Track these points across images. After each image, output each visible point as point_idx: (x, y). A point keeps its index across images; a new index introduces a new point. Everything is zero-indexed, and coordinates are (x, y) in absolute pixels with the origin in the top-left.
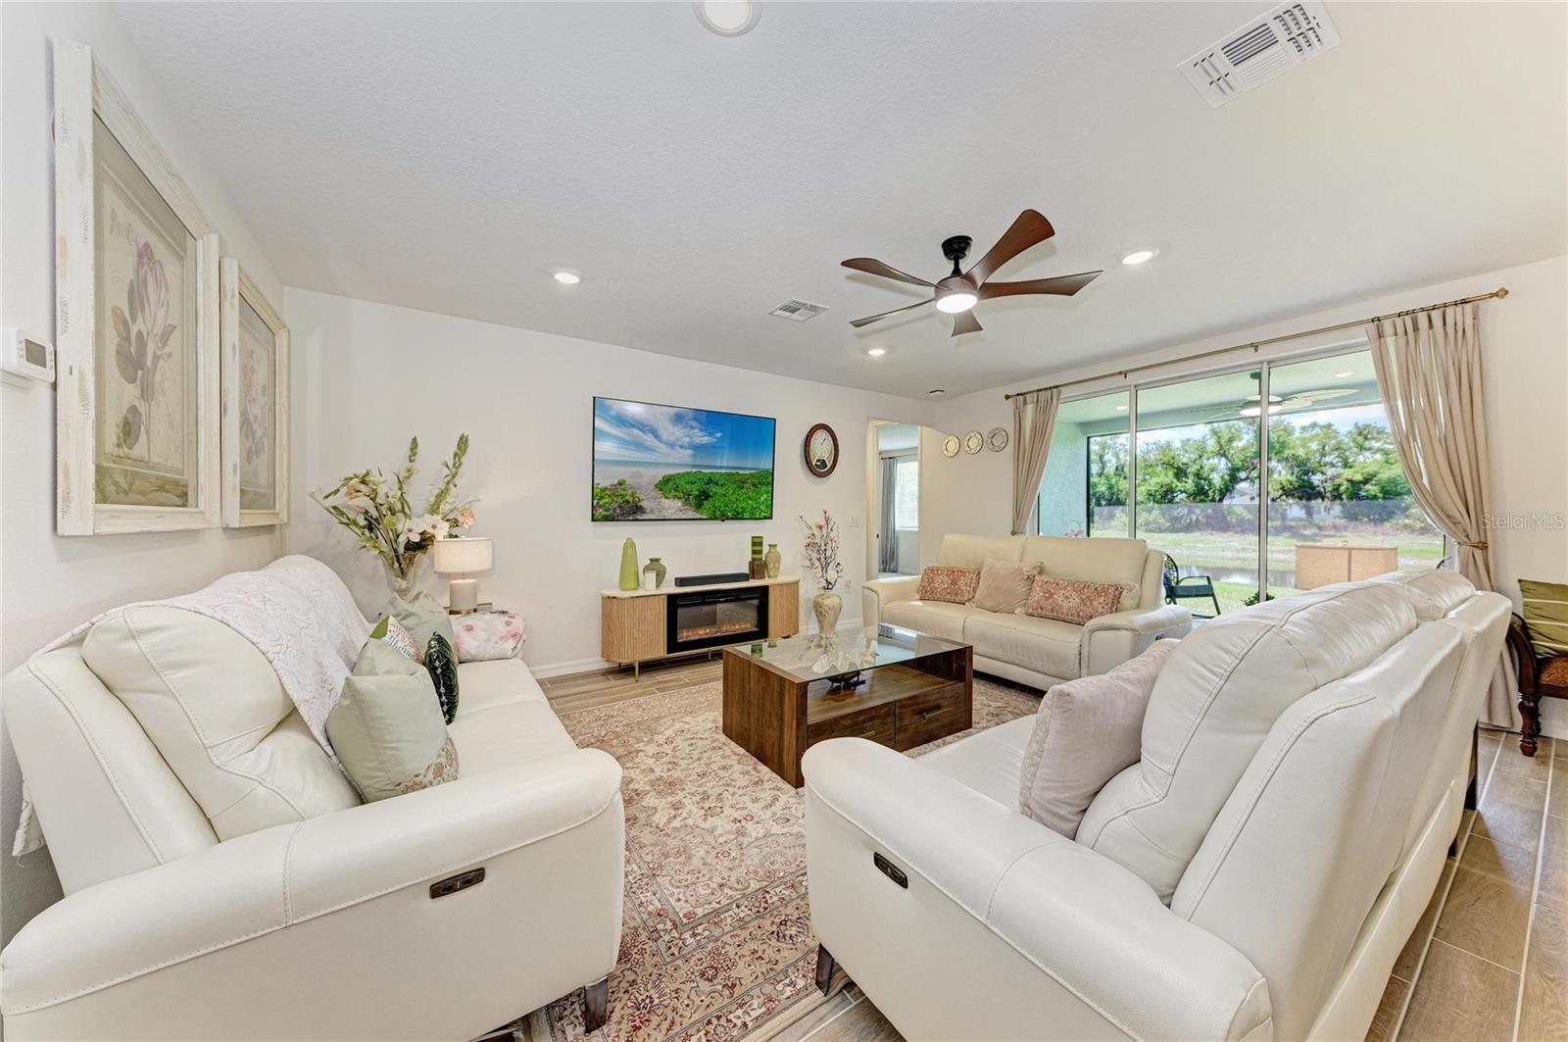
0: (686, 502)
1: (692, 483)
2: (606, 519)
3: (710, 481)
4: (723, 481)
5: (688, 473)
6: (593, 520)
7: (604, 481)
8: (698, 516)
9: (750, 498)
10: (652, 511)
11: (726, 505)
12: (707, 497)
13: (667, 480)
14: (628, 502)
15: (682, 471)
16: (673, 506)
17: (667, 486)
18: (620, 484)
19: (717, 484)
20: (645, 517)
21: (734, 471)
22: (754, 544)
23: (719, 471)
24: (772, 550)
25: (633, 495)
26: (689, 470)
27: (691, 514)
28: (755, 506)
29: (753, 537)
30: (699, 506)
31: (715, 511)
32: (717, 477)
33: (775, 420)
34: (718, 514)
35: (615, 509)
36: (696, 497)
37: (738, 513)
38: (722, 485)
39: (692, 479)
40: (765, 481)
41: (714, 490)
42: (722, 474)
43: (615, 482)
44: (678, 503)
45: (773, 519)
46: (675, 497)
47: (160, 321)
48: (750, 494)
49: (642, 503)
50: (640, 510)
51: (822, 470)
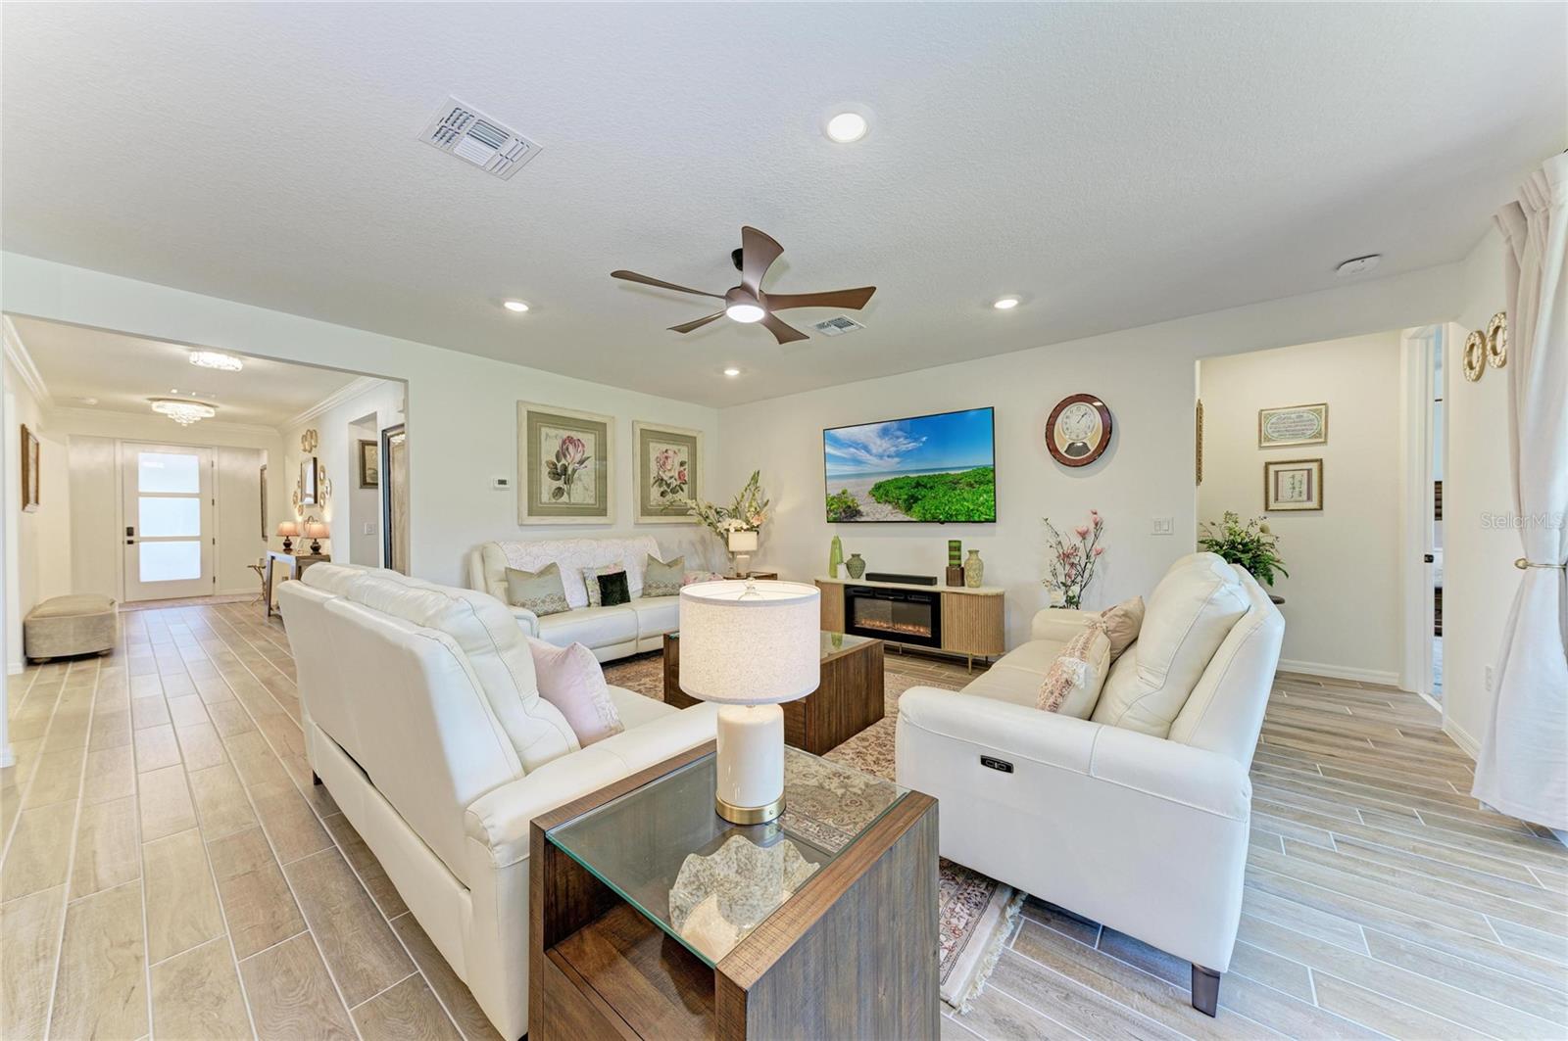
0: (897, 506)
1: (901, 488)
2: (835, 521)
3: (918, 485)
4: (932, 484)
5: (896, 479)
6: (827, 521)
7: (833, 493)
8: (909, 518)
9: (964, 499)
10: (868, 515)
11: (937, 508)
12: (917, 500)
13: (878, 487)
14: (849, 507)
15: (890, 478)
16: (886, 511)
17: (881, 492)
18: (844, 493)
19: (925, 487)
20: (863, 519)
21: (944, 473)
22: (951, 549)
23: (927, 474)
24: (974, 557)
25: (853, 501)
26: (897, 477)
27: (901, 517)
28: (971, 507)
29: (950, 542)
30: (908, 509)
31: (924, 514)
32: (925, 480)
33: (994, 408)
34: (928, 516)
35: (840, 513)
36: (905, 501)
37: (951, 516)
38: (931, 488)
39: (900, 484)
40: (985, 478)
41: (923, 493)
42: (930, 477)
43: (840, 491)
44: (890, 507)
45: (994, 521)
46: (886, 501)
47: (578, 457)
48: (965, 495)
49: (860, 508)
50: (858, 513)
51: (1077, 458)
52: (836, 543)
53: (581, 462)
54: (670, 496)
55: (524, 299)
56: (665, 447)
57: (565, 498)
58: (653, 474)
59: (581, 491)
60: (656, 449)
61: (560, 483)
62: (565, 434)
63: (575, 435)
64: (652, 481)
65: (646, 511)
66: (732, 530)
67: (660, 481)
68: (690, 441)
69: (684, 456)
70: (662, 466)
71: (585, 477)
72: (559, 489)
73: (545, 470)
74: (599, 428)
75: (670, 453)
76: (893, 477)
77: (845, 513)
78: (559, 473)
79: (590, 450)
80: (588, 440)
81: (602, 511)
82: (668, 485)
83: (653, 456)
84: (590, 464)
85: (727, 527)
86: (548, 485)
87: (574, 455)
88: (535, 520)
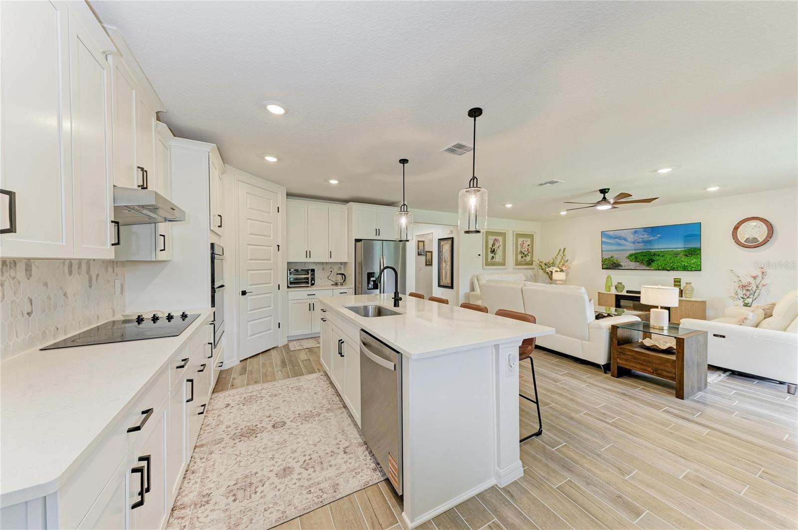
0: (642, 263)
1: (644, 256)
2: (607, 268)
3: (655, 255)
4: (663, 254)
5: (642, 252)
6: (603, 269)
8: (649, 268)
9: (682, 261)
11: (665, 264)
12: (653, 261)
13: (631, 255)
14: (615, 263)
17: (633, 257)
18: (612, 257)
19: (659, 256)
22: (675, 281)
24: (689, 285)
25: (617, 260)
27: (644, 267)
28: (686, 265)
29: (675, 279)
30: (649, 265)
31: (658, 267)
32: (659, 253)
33: (700, 223)
34: (660, 268)
35: (610, 265)
36: (647, 261)
37: (674, 268)
38: (663, 256)
39: (644, 254)
40: (695, 252)
41: (657, 258)
42: (662, 252)
43: (610, 257)
44: (638, 264)
45: (701, 271)
46: (636, 261)
47: (498, 245)
48: (683, 259)
49: (621, 263)
50: (620, 266)
51: (753, 244)
52: (609, 277)
53: (498, 247)
54: (524, 258)
55: (511, 203)
56: (523, 239)
57: (494, 260)
58: (519, 250)
59: (498, 257)
60: (520, 240)
61: (493, 255)
62: (494, 238)
63: (497, 238)
64: (519, 252)
65: (517, 264)
66: (554, 271)
67: (521, 252)
68: (531, 236)
69: (529, 243)
70: (522, 247)
71: (499, 253)
72: (493, 256)
73: (489, 250)
74: (503, 235)
75: (525, 242)
76: (640, 251)
77: (611, 265)
78: (493, 251)
79: (501, 243)
80: (500, 239)
81: (504, 264)
82: (524, 254)
83: (519, 242)
84: (501, 247)
85: (551, 270)
86: (490, 255)
87: (497, 245)
88: (487, 267)
